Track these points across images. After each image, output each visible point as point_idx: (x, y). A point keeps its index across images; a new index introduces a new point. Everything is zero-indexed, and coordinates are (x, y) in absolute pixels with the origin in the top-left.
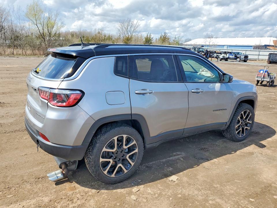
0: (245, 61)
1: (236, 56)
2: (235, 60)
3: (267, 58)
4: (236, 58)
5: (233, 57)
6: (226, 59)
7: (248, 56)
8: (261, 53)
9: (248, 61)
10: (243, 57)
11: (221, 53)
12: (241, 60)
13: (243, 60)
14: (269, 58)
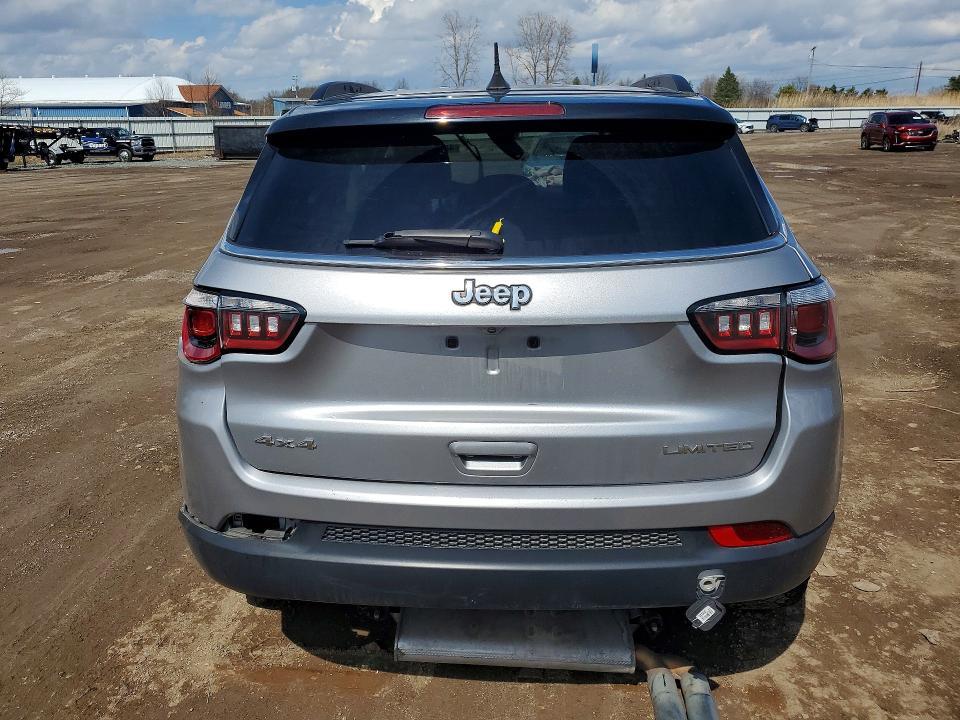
0: (147, 158)
1: (111, 142)
2: (112, 158)
3: (211, 141)
4: (113, 149)
5: (100, 146)
6: (77, 157)
7: (155, 138)
8: (179, 128)
9: (156, 157)
10: (137, 144)
11: (52, 136)
12: (133, 155)
13: (142, 153)
14: (218, 141)
